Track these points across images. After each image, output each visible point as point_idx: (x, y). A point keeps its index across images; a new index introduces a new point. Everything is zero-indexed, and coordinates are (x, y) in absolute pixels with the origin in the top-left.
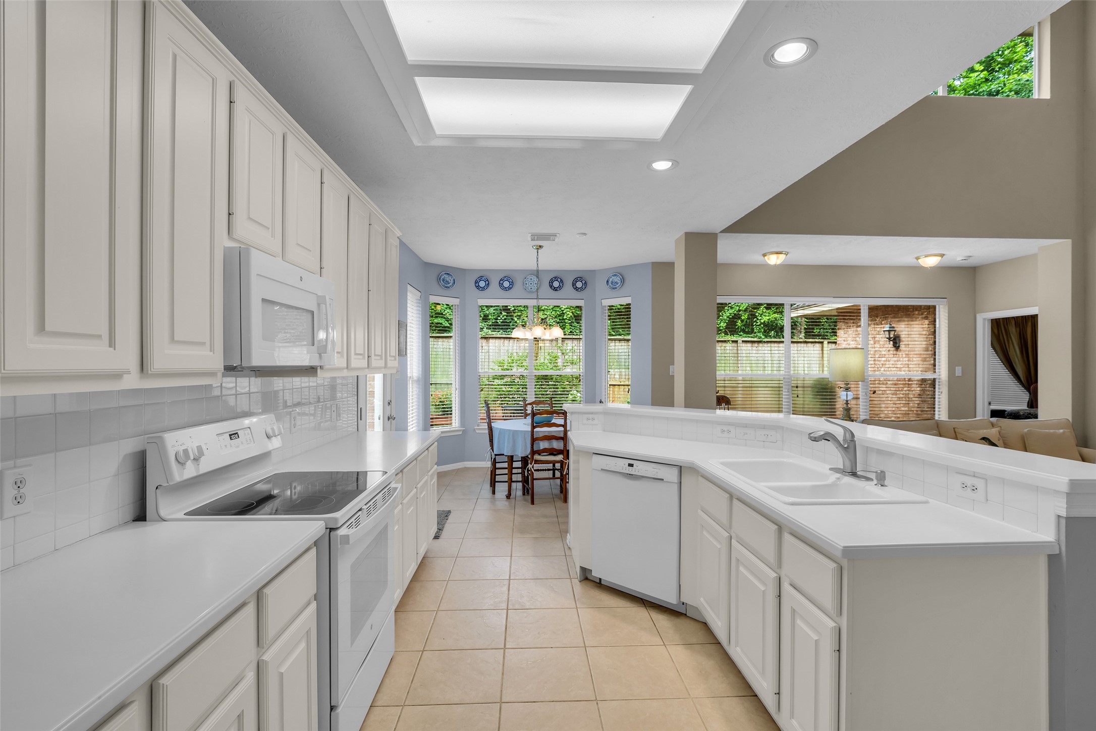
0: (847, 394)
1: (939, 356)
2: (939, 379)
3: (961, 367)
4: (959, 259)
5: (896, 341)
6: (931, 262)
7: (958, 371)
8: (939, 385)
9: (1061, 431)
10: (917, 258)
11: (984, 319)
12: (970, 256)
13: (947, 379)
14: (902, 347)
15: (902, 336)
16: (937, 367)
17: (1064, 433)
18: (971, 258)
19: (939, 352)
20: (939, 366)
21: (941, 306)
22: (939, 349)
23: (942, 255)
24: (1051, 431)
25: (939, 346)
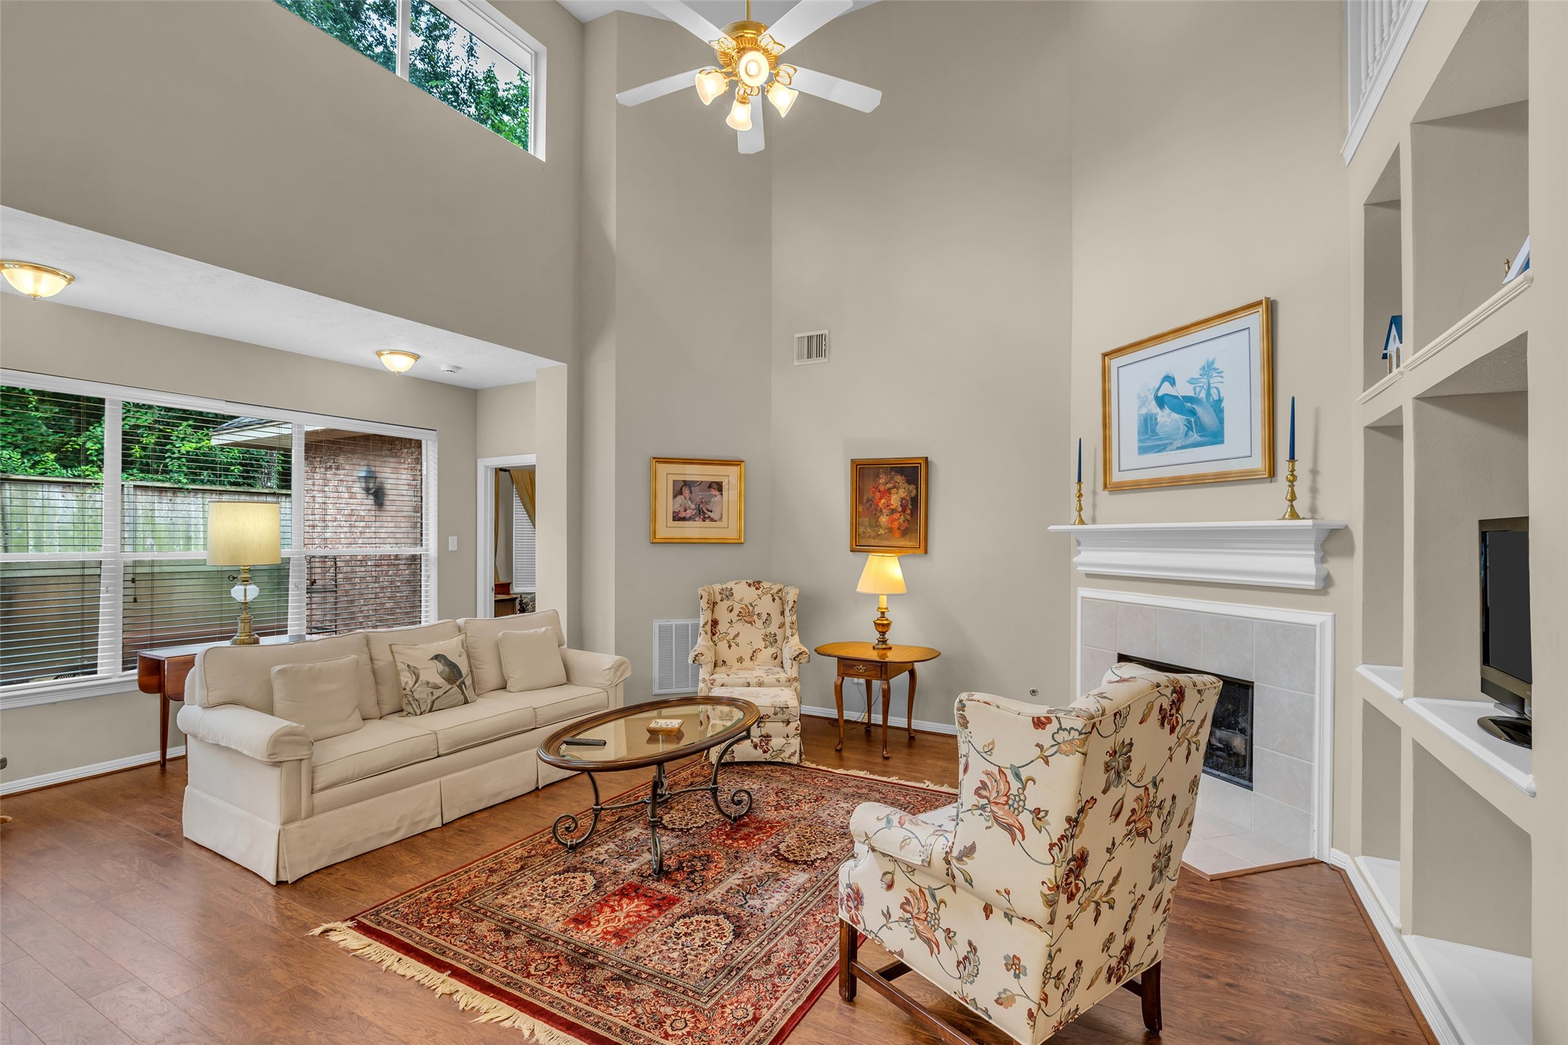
0: (245, 590)
1: (427, 519)
2: (427, 555)
3: (456, 537)
4: (444, 368)
5: (378, 495)
6: (399, 364)
7: (453, 543)
8: (426, 566)
9: (543, 629)
10: (379, 354)
11: (487, 467)
12: (459, 368)
13: (436, 556)
14: (388, 506)
15: (388, 486)
16: (424, 537)
17: (546, 630)
18: (459, 370)
19: (427, 514)
20: (427, 535)
21: (429, 442)
22: (427, 509)
23: (417, 357)
24: (531, 631)
25: (427, 504)
